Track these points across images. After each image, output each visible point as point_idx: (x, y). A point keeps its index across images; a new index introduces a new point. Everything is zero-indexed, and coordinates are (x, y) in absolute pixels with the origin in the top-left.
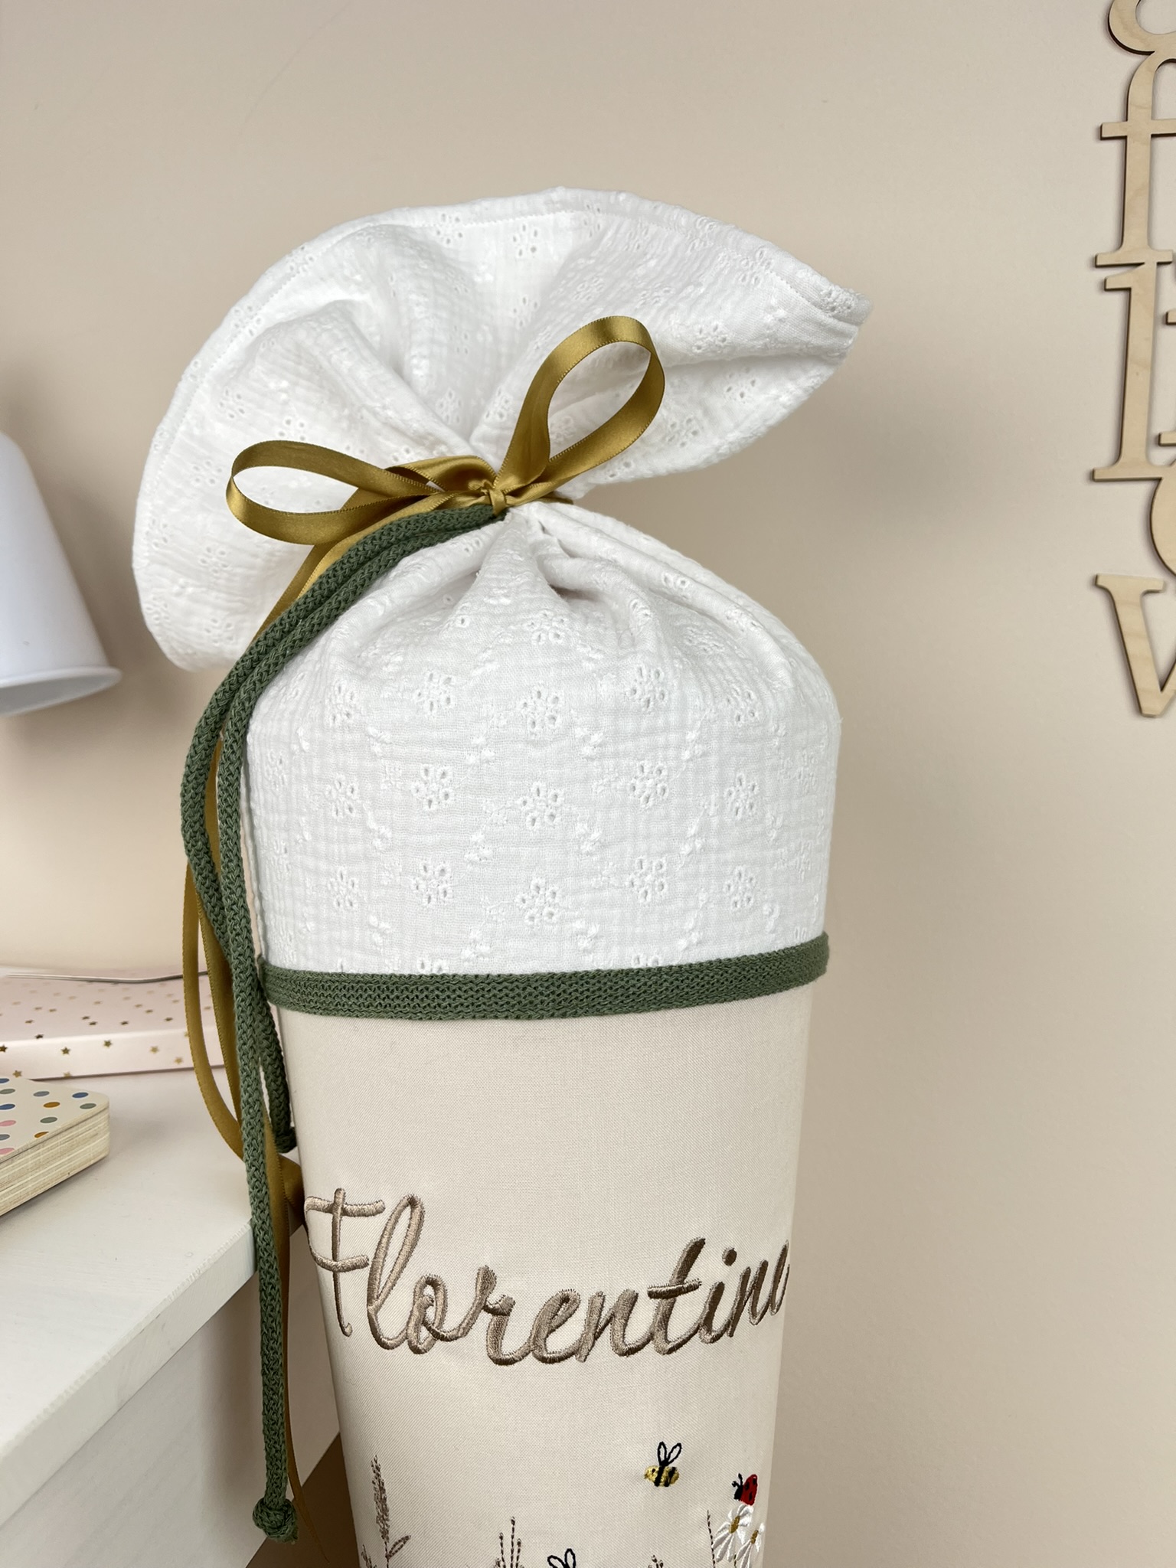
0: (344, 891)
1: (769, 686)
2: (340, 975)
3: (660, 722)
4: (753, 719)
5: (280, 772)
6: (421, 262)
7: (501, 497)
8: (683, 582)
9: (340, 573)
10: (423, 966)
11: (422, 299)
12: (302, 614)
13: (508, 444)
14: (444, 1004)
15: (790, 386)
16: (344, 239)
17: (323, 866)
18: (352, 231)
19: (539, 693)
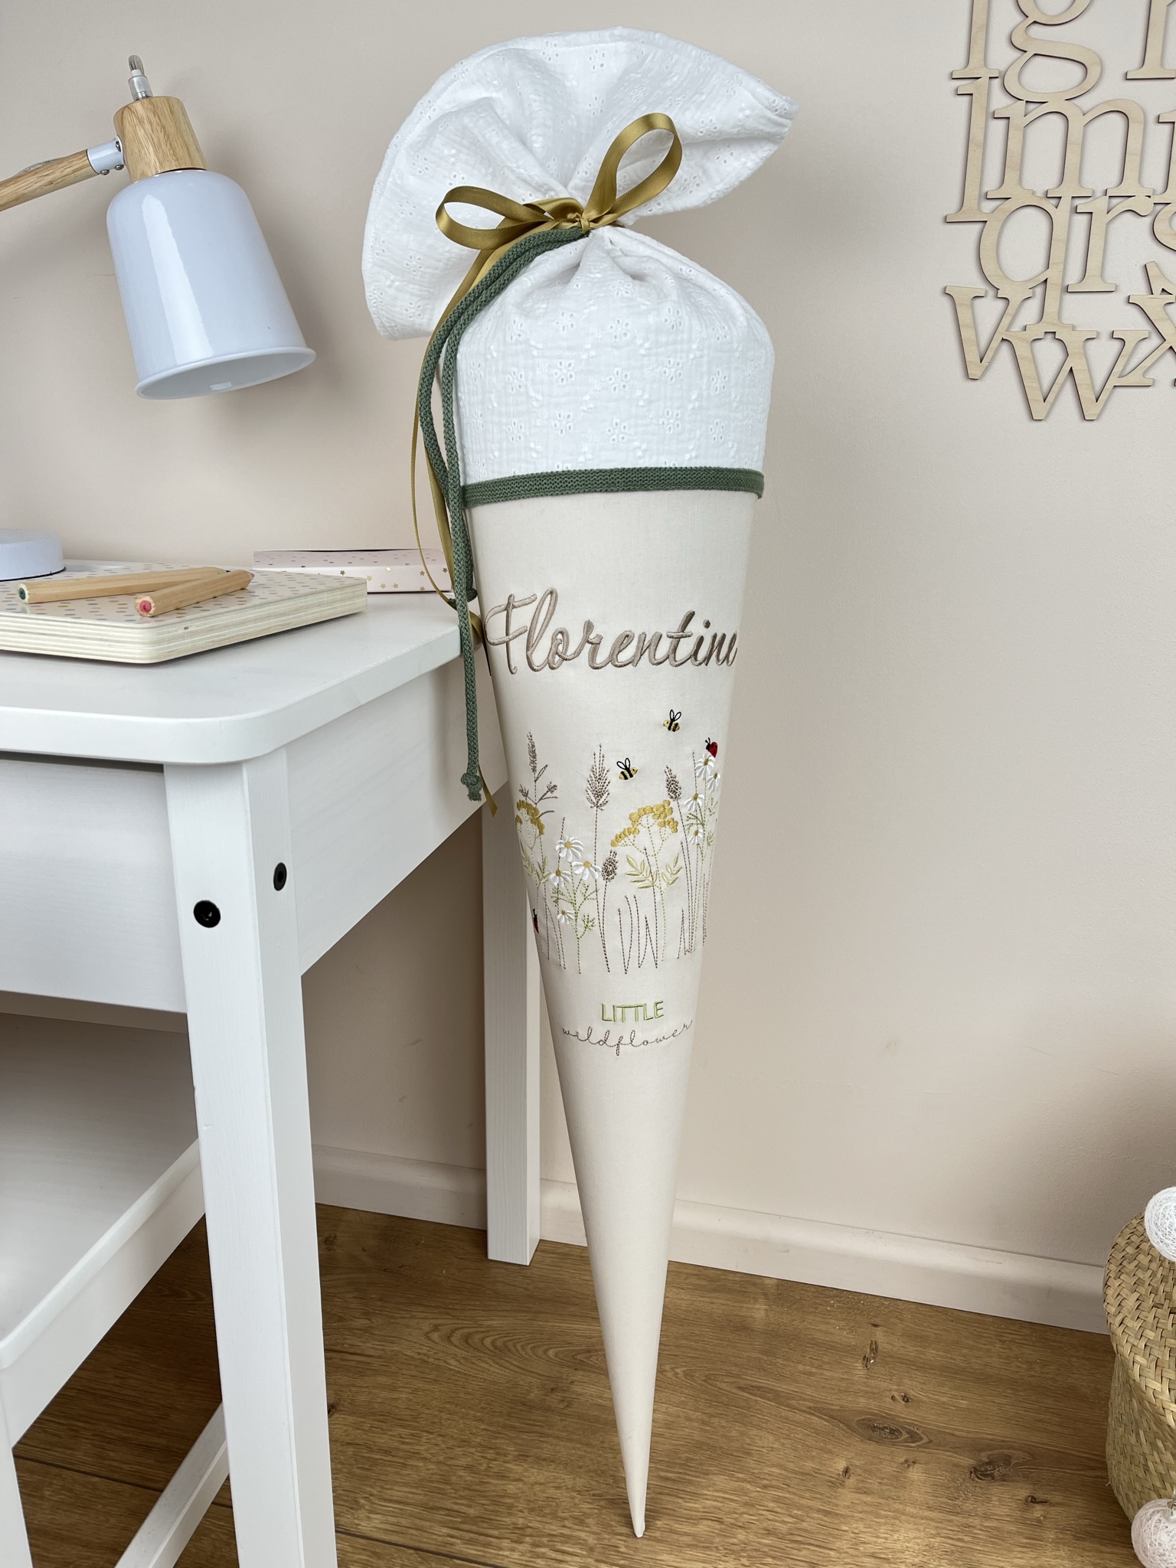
0: (516, 432)
1: (735, 324)
2: (514, 477)
3: (679, 338)
4: (725, 340)
5: (479, 372)
6: (536, 73)
7: (587, 223)
8: (690, 271)
9: (504, 264)
10: (558, 467)
11: (537, 98)
12: (485, 287)
13: (590, 192)
14: (570, 485)
15: (753, 156)
16: (487, 58)
17: (504, 420)
18: (492, 52)
19: (618, 321)
